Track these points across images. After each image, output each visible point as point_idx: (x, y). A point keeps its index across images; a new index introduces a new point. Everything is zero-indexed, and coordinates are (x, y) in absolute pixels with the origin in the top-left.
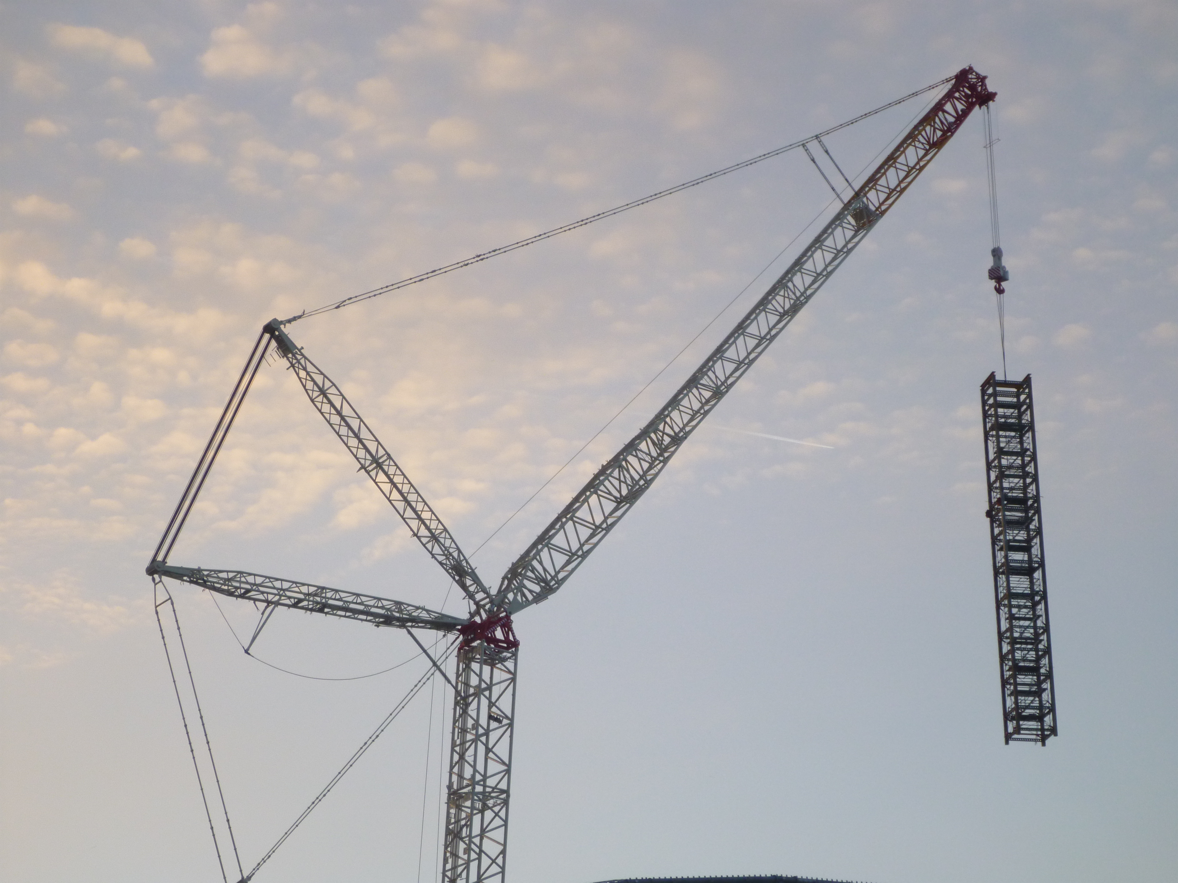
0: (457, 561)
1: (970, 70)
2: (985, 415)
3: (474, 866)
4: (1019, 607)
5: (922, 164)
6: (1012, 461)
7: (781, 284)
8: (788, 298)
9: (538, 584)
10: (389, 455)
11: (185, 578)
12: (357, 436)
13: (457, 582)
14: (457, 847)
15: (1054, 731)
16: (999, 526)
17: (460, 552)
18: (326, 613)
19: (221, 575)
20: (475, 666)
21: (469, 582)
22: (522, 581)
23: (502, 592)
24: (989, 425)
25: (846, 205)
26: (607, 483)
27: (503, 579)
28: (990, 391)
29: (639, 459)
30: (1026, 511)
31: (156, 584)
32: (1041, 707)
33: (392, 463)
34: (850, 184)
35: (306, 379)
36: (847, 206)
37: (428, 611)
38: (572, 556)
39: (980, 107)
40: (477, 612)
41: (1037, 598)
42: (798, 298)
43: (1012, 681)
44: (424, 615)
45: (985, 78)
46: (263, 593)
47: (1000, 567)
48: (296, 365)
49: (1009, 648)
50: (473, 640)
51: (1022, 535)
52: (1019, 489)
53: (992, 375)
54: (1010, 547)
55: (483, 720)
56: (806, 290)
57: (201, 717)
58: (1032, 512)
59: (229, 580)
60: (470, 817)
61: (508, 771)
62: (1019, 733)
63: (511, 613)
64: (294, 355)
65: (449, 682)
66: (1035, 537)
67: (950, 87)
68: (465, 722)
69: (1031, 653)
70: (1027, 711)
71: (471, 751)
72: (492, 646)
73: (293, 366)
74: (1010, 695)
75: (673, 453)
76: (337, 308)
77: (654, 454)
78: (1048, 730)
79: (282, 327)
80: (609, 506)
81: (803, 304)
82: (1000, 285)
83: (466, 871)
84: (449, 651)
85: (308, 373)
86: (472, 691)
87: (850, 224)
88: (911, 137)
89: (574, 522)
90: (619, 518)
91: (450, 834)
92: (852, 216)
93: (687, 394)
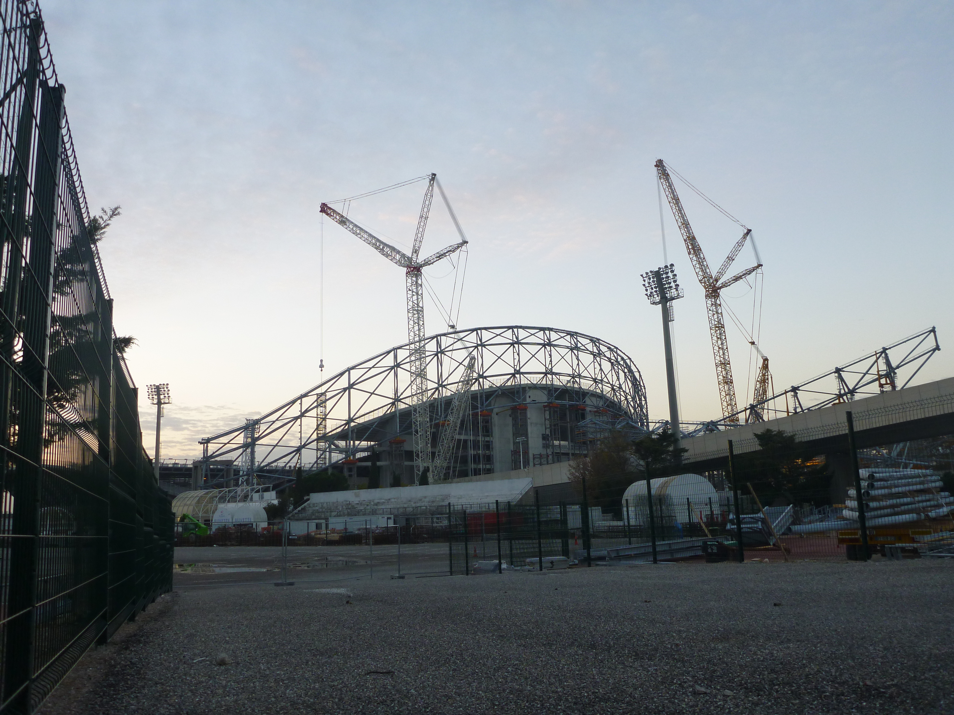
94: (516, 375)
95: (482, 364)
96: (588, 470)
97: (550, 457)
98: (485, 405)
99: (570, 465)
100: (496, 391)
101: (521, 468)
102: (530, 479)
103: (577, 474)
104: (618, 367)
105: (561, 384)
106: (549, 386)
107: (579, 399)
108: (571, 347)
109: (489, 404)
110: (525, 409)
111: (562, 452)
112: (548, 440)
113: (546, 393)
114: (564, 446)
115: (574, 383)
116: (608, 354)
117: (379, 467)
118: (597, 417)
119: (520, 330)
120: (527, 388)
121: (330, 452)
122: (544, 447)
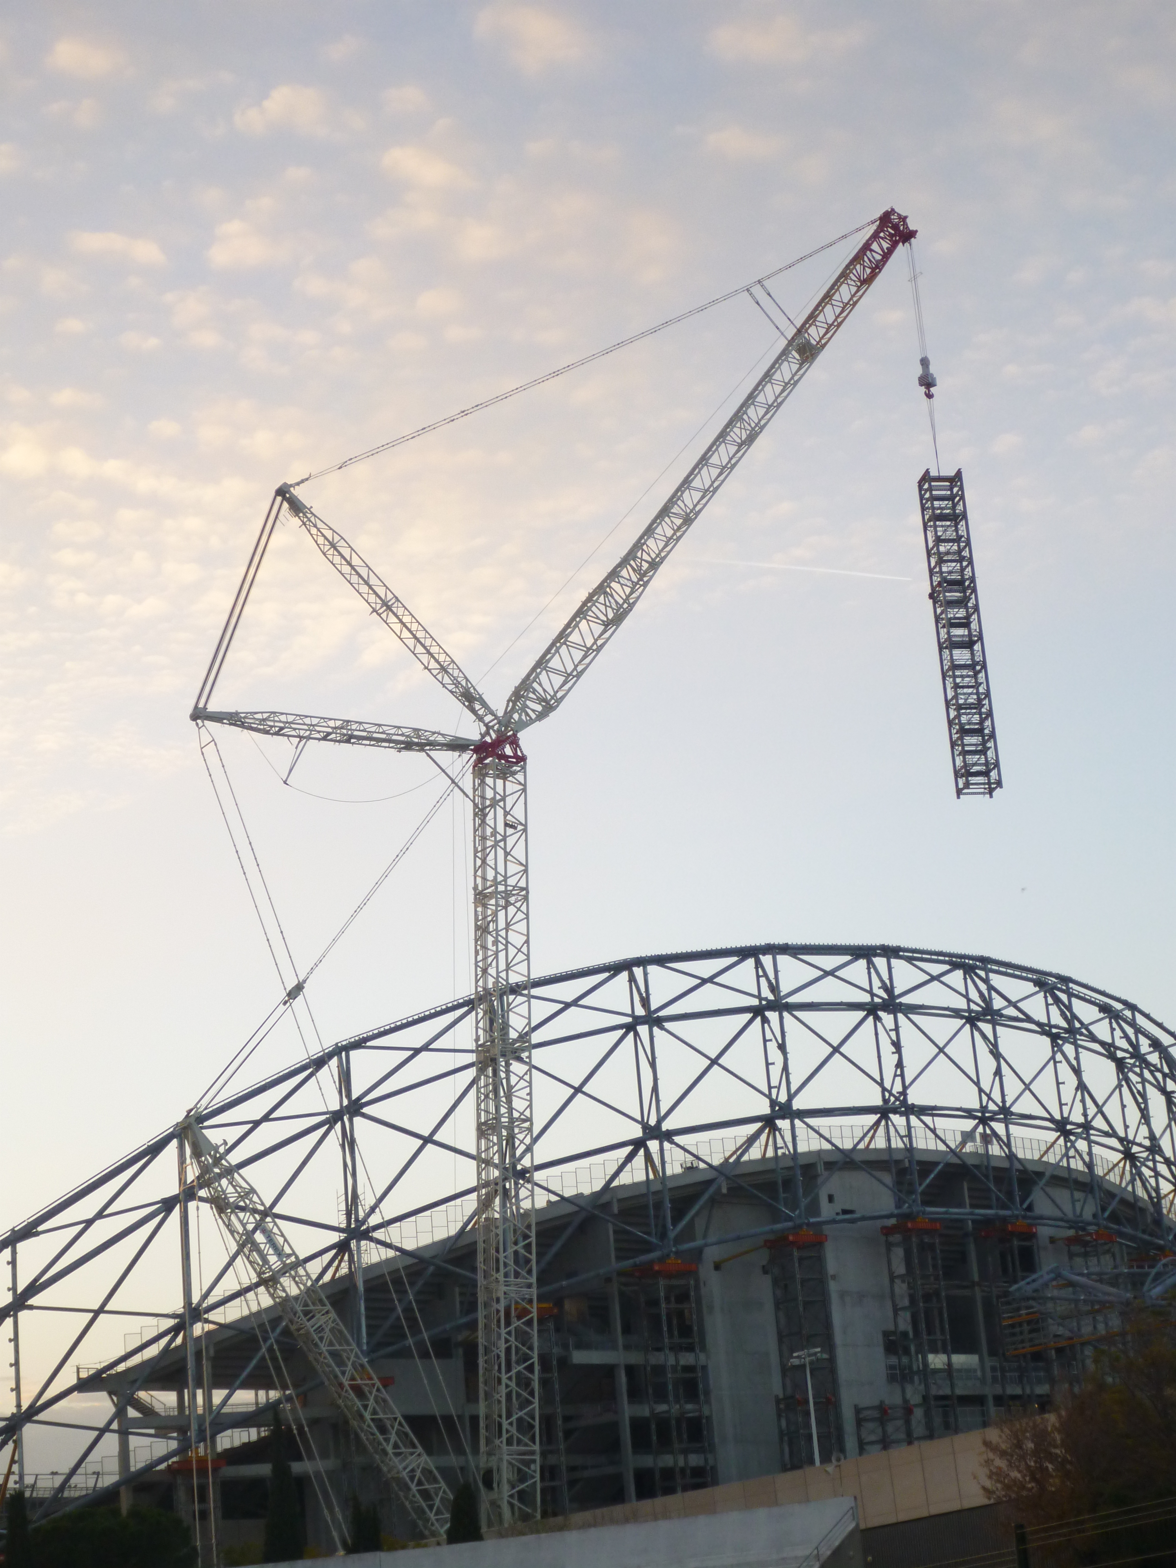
0: (465, 688)
1: (893, 211)
2: (923, 509)
3: (502, 955)
4: (962, 677)
5: (855, 299)
6: (949, 547)
7: (737, 417)
8: (744, 429)
9: (540, 704)
10: (397, 598)
11: (225, 721)
12: (366, 583)
13: (467, 707)
14: (486, 940)
15: (999, 784)
16: (941, 606)
17: (467, 680)
18: (353, 743)
19: (256, 716)
20: (489, 781)
21: (477, 706)
22: (524, 702)
23: (508, 714)
24: (927, 517)
25: (789, 341)
26: (594, 609)
27: (508, 701)
28: (926, 486)
29: (622, 585)
30: (964, 592)
31: (199, 728)
32: (987, 763)
33: (400, 605)
34: (792, 322)
35: (317, 535)
36: (791, 342)
37: (443, 735)
38: (568, 676)
39: (903, 245)
40: (487, 733)
41: (978, 668)
42: (753, 429)
43: (960, 743)
44: (440, 739)
45: (906, 217)
46: (295, 729)
47: (944, 643)
48: (308, 523)
49: (956, 713)
50: (486, 758)
51: (961, 613)
52: (956, 572)
53: (927, 472)
54: (952, 624)
55: (500, 828)
56: (760, 420)
57: (250, 843)
58: (970, 591)
59: (264, 720)
60: (495, 914)
61: (526, 871)
62: (969, 788)
63: (517, 732)
64: (304, 514)
65: (467, 796)
66: (973, 613)
67: (875, 228)
68: (484, 831)
69: (975, 716)
70: (974, 768)
71: (491, 856)
72: (503, 762)
73: (304, 524)
74: (959, 755)
75: (651, 577)
76: (339, 468)
77: (635, 580)
78: (994, 783)
79: (292, 489)
80: (598, 629)
81: (758, 434)
82: (929, 391)
83: (495, 960)
84: (465, 769)
85: (318, 530)
86: (488, 803)
87: (795, 358)
88: (844, 275)
89: (568, 646)
90: (608, 639)
91: (478, 930)
92: (796, 351)
93: (660, 523)
94: (780, 1123)
95: (655, 1089)
96: (1052, 1458)
97: (918, 1413)
98: (672, 1235)
99: (987, 1444)
100: (708, 1183)
101: (812, 1462)
102: (846, 1503)
103: (1015, 1474)
104: (1141, 1075)
105: (942, 1147)
106: (897, 1157)
107: (1010, 1195)
108: (969, 1011)
109: (688, 1234)
110: (818, 1243)
111: (959, 1392)
112: (907, 1351)
113: (888, 1179)
114: (968, 1372)
115: (986, 1139)
116: (1102, 1030)
117: (302, 1481)
118: (1079, 1261)
119: (782, 959)
120: (820, 1168)
121: (124, 1433)
122: (892, 1379)
